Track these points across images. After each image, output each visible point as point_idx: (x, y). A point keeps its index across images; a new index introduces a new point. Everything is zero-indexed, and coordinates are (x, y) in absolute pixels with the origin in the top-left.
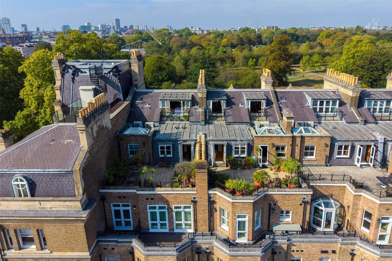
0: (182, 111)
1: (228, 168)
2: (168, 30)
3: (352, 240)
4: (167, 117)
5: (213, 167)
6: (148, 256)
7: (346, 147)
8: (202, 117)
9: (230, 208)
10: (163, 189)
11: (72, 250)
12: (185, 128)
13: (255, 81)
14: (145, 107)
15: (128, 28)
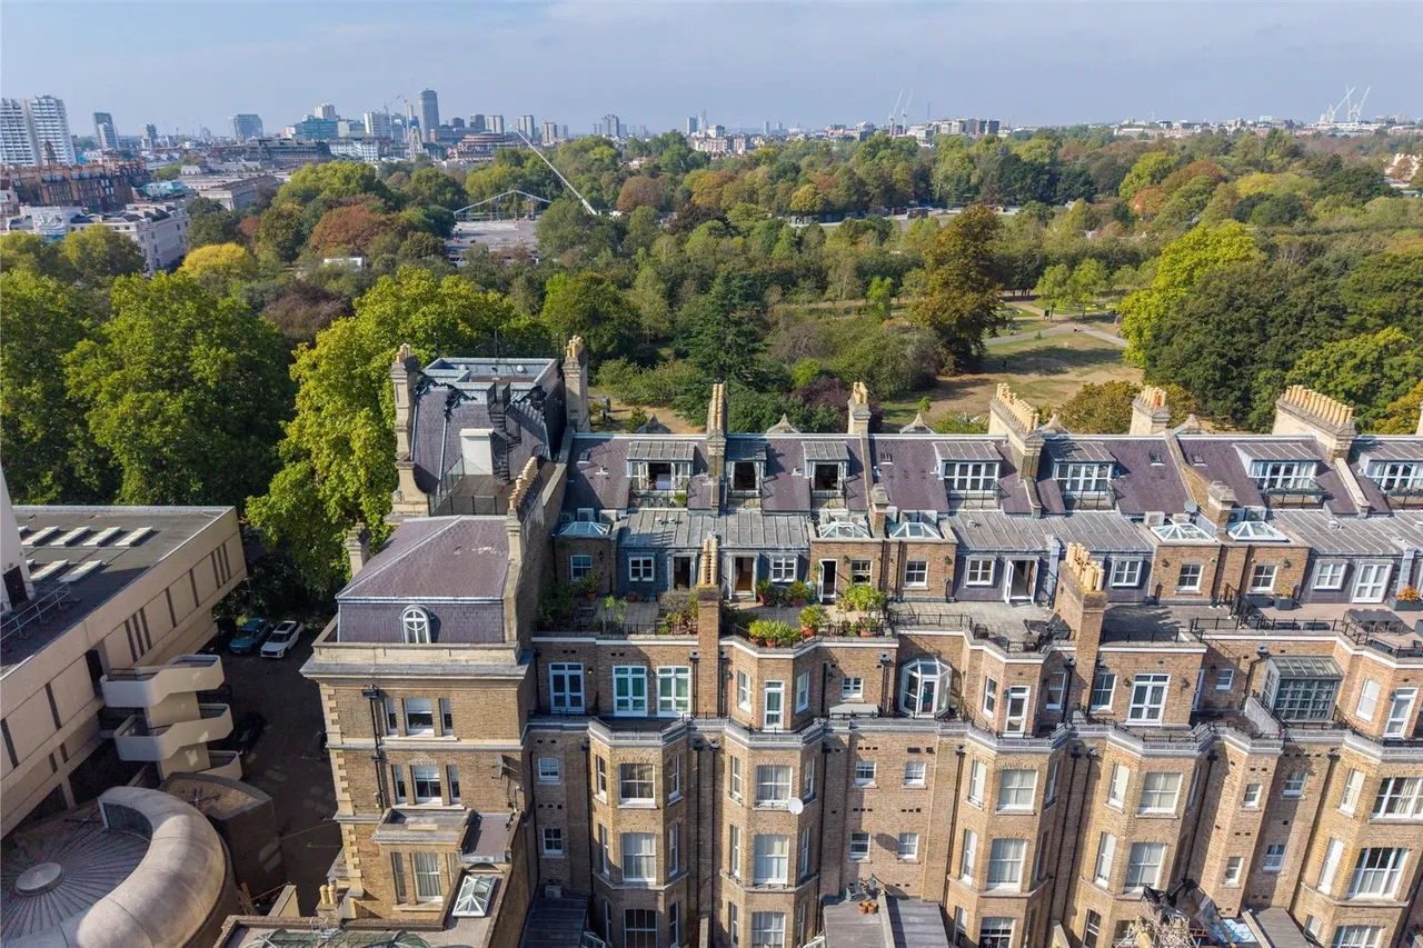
0: (673, 486)
1: (760, 604)
2: (611, 145)
3: (958, 727)
4: (643, 496)
5: (732, 601)
6: (615, 747)
7: (986, 566)
8: (713, 500)
9: (755, 670)
10: (642, 636)
11: (493, 735)
12: (678, 523)
13: (880, 361)
14: (597, 475)
15: (467, 125)
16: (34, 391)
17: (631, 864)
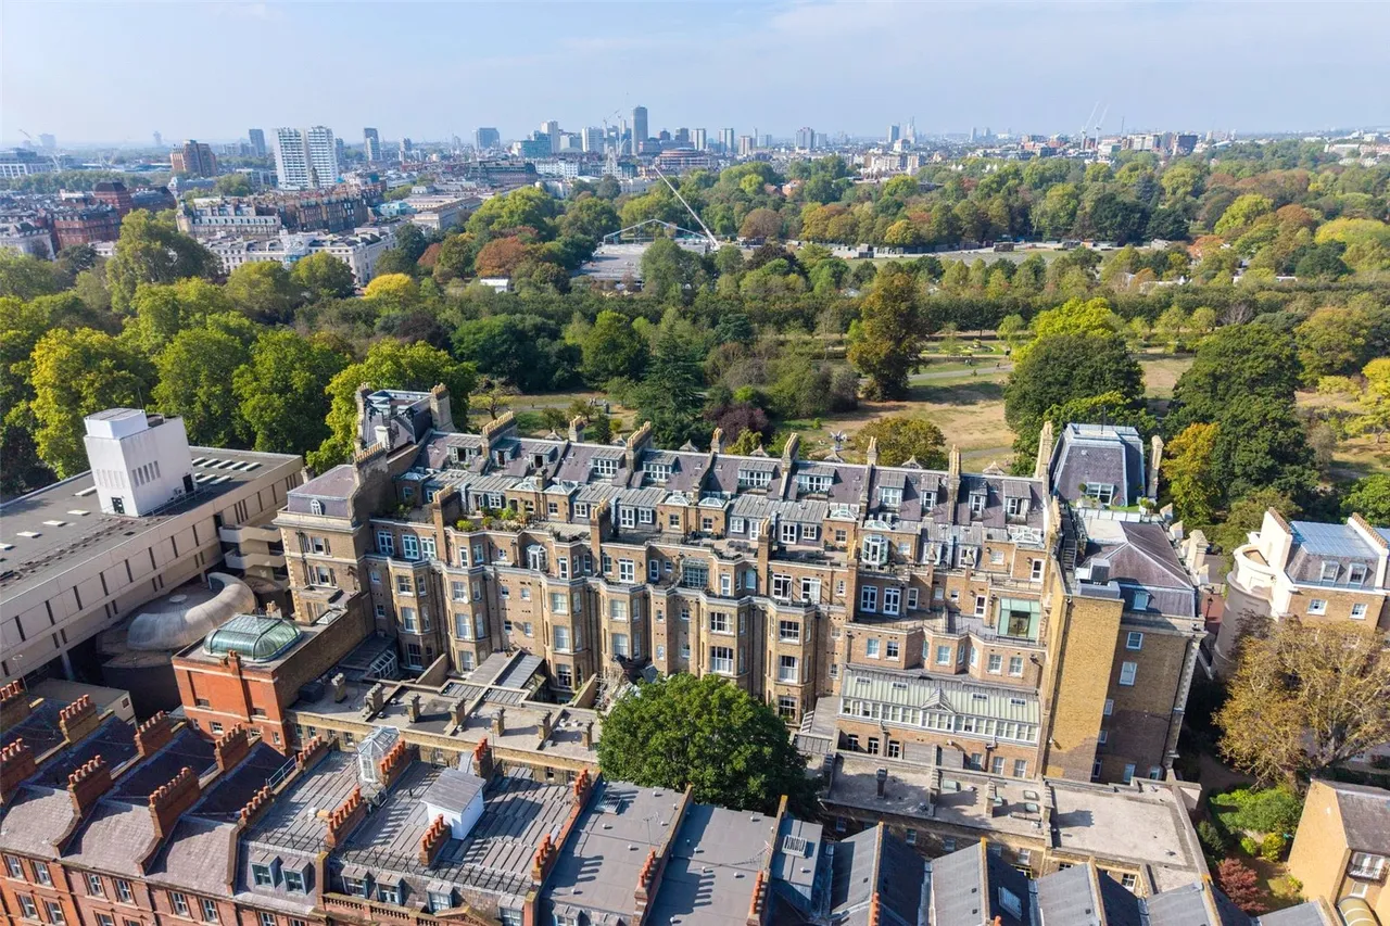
0: (468, 460)
4: (450, 464)
6: (397, 568)
8: (480, 468)
9: (458, 542)
10: (414, 523)
11: (345, 556)
14: (433, 452)
15: (672, 138)
16: (217, 390)
17: (409, 624)
